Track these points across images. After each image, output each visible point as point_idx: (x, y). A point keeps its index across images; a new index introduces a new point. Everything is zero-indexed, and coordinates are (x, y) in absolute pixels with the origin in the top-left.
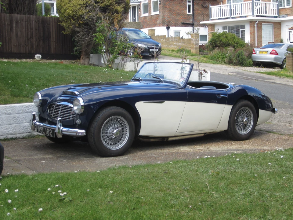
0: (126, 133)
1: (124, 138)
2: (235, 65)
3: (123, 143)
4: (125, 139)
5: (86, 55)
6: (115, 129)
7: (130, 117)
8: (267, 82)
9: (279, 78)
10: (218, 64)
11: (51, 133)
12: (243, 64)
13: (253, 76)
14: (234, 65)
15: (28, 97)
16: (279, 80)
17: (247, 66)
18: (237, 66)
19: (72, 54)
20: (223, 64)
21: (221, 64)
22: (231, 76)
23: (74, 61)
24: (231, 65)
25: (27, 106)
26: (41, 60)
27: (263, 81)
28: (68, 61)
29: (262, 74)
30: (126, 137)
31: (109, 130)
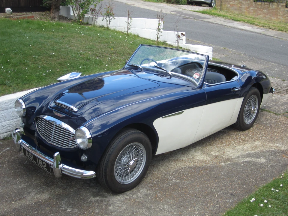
0: (142, 159)
1: (139, 165)
2: (173, 4)
3: (138, 172)
4: (141, 166)
5: (56, 9)
6: (131, 160)
7: (147, 140)
8: (204, 21)
9: (212, 17)
10: (158, 2)
11: (45, 166)
12: (179, 3)
13: (191, 15)
14: (171, 3)
15: (5, 85)
16: (212, 19)
17: (183, 4)
18: (174, 4)
19: (41, 6)
20: (163, 3)
21: (161, 3)
22: (173, 15)
23: (44, 13)
24: (169, 4)
25: (5, 102)
26: (11, 14)
27: (201, 20)
28: (37, 12)
29: (197, 13)
30: (141, 164)
31: (122, 161)
